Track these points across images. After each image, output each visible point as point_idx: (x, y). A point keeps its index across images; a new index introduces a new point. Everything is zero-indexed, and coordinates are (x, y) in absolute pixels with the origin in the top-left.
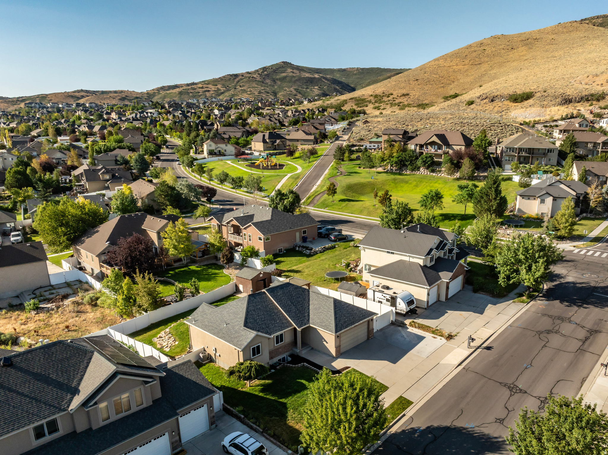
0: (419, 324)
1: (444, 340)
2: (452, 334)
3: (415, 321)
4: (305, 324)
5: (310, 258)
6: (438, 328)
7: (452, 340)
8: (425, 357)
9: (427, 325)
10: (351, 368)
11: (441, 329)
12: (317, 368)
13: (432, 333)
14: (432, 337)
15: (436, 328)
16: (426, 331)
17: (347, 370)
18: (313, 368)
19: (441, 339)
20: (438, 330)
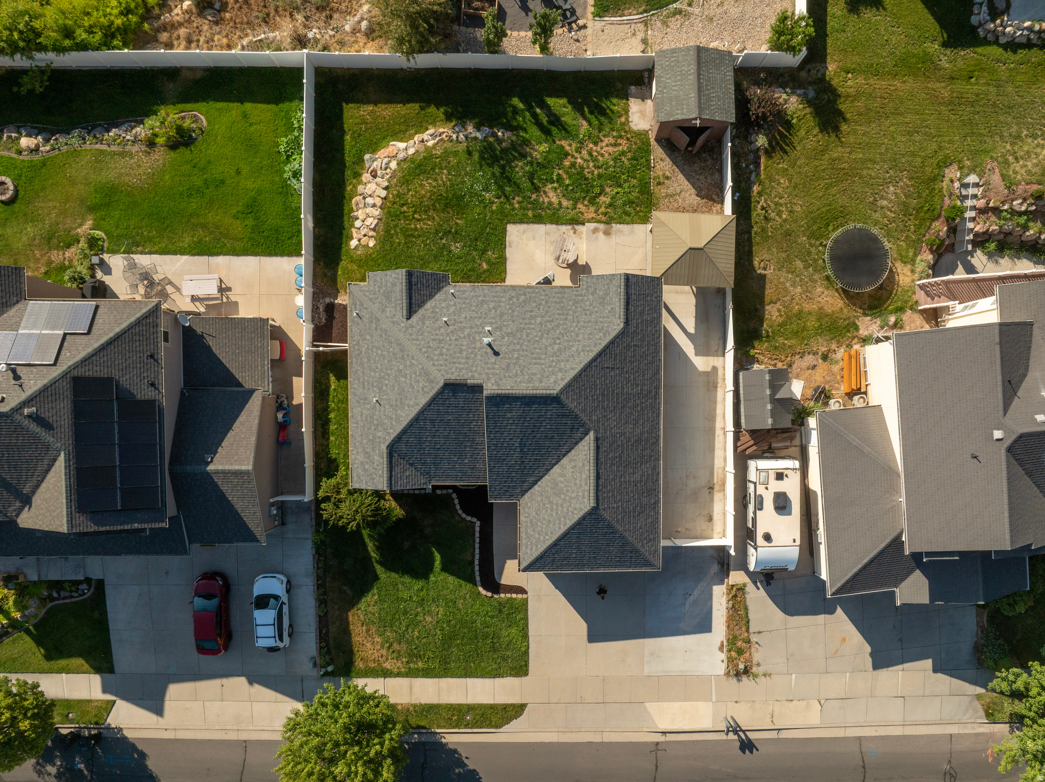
0: (744, 600)
1: (721, 670)
2: (754, 669)
3: (750, 587)
4: (512, 497)
6: (754, 638)
7: (734, 681)
8: (646, 672)
9: (751, 616)
10: (525, 596)
11: (757, 643)
12: (480, 554)
13: (728, 641)
14: (722, 642)
15: (754, 633)
16: (728, 627)
17: (514, 596)
18: (477, 546)
19: (723, 661)
20: (748, 641)
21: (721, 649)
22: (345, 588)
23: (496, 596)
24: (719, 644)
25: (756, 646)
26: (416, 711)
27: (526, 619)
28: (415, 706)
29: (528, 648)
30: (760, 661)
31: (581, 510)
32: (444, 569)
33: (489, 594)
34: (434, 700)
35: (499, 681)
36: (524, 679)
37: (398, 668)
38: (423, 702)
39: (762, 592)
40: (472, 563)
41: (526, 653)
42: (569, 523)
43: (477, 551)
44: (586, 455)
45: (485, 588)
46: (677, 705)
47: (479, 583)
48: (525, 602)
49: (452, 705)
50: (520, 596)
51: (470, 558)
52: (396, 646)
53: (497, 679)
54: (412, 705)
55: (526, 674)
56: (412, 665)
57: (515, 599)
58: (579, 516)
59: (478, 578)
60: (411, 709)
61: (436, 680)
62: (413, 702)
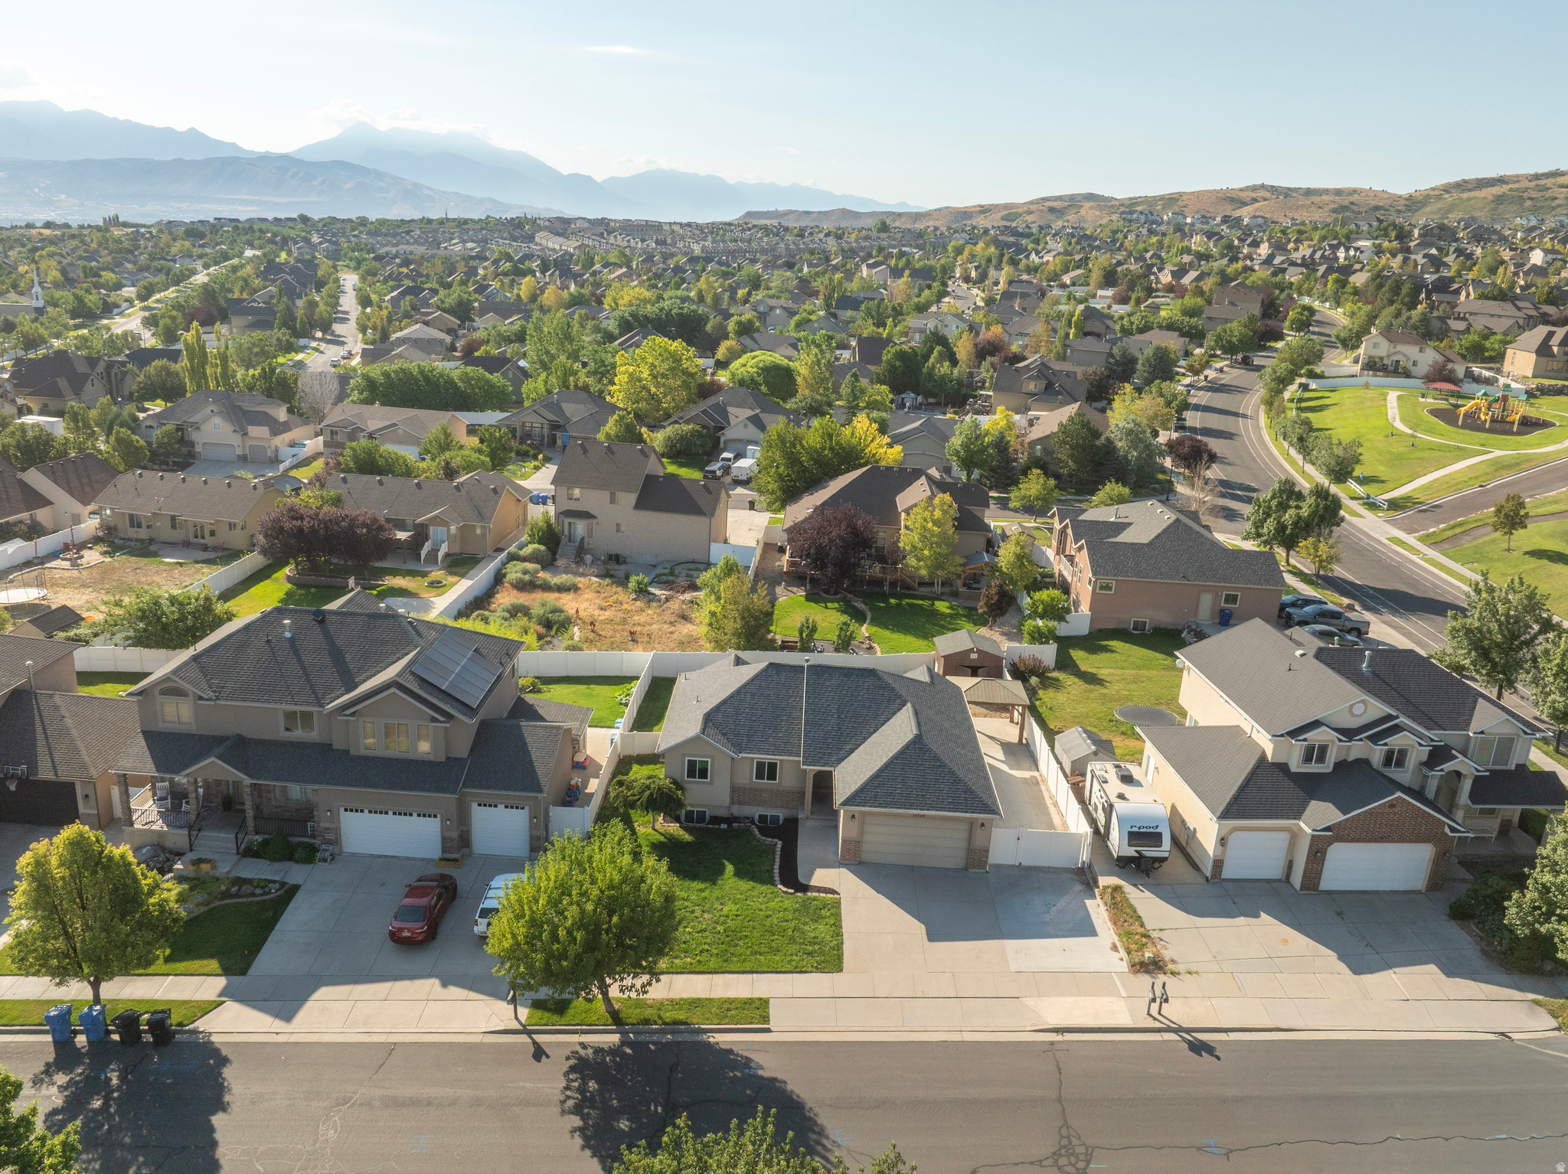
0: (1125, 899)
1: (1124, 967)
2: (1170, 966)
3: (1128, 888)
4: (826, 765)
6: (1156, 934)
7: (1144, 976)
8: (1014, 968)
9: (1140, 912)
10: (836, 896)
11: (1161, 939)
12: (781, 862)
13: (1119, 935)
14: (1114, 943)
15: (1153, 930)
16: (1115, 925)
17: (823, 895)
18: (778, 856)
19: (1122, 959)
20: (1148, 937)
21: (1114, 948)
23: (799, 894)
24: (1110, 945)
25: (1162, 942)
26: (673, 1006)
27: (838, 916)
28: (672, 1000)
29: (842, 943)
30: (1176, 958)
31: (904, 741)
32: (737, 875)
33: (791, 891)
34: (702, 995)
35: (799, 977)
36: (837, 976)
39: (1147, 894)
40: (769, 870)
41: (839, 947)
42: (891, 755)
43: (778, 860)
44: (906, 716)
45: (785, 887)
46: (1069, 999)
47: (777, 882)
48: (838, 903)
49: (728, 999)
50: (830, 896)
51: (767, 866)
53: (797, 975)
54: (668, 1000)
55: (839, 970)
56: (677, 961)
57: (824, 898)
58: (902, 746)
59: (777, 879)
60: (667, 1003)
61: (708, 976)
62: (671, 997)
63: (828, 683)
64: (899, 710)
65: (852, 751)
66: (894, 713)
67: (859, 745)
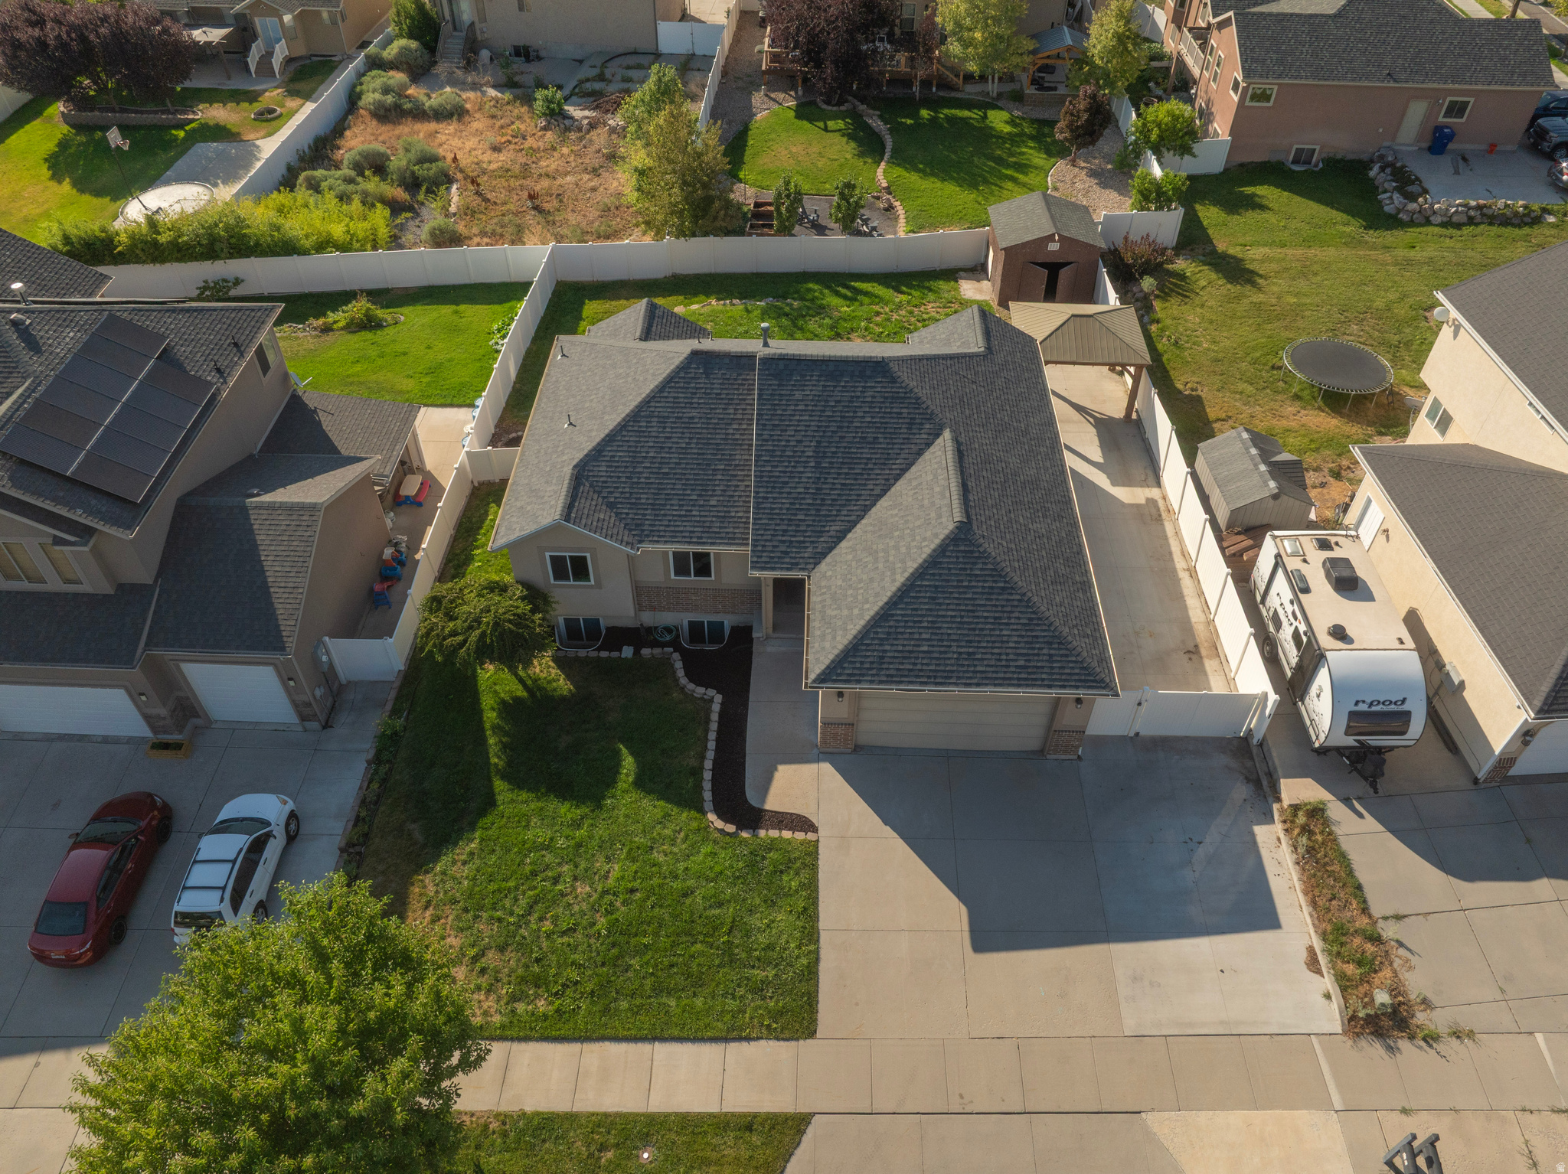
0: (1331, 839)
1: (1329, 1017)
2: (1421, 1017)
3: (1337, 810)
4: (794, 566)
5: (1372, 236)
6: (1389, 931)
7: (1374, 1049)
8: (1130, 1026)
9: (1363, 875)
10: (811, 836)
11: (1401, 944)
12: (718, 750)
13: (1324, 936)
14: (1311, 950)
15: (1386, 918)
16: (1314, 903)
17: (787, 834)
18: (712, 736)
19: (1328, 996)
20: (1376, 939)
21: (1313, 964)
22: (413, 826)
23: (745, 835)
24: (1304, 955)
25: (1402, 952)
26: (505, 1135)
27: (811, 887)
28: (503, 1118)
29: (817, 960)
30: (1430, 996)
31: (936, 535)
32: (640, 783)
33: (731, 828)
34: (562, 1106)
35: (736, 1051)
36: (805, 1047)
37: (486, 1014)
38: (529, 1108)
39: (1370, 823)
40: (697, 772)
41: (811, 972)
42: (912, 566)
43: (712, 745)
44: (940, 462)
45: (720, 816)
46: (1235, 1118)
47: (708, 805)
48: (812, 852)
49: (606, 1115)
50: (800, 836)
51: (693, 762)
52: (492, 958)
53: (733, 1046)
54: (497, 1115)
55: (809, 1031)
56: (521, 1007)
57: (789, 842)
58: (933, 546)
59: (708, 795)
60: (494, 1125)
61: (575, 1048)
62: (503, 1108)
63: (798, 395)
64: (929, 445)
65: (841, 536)
66: (920, 453)
67: (854, 524)
